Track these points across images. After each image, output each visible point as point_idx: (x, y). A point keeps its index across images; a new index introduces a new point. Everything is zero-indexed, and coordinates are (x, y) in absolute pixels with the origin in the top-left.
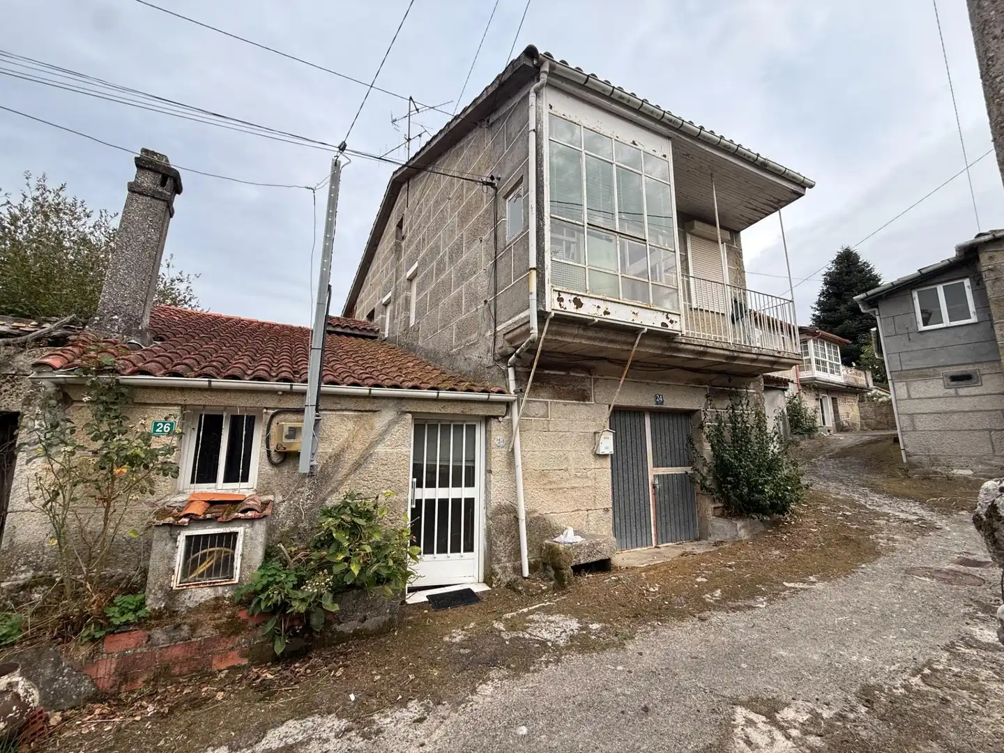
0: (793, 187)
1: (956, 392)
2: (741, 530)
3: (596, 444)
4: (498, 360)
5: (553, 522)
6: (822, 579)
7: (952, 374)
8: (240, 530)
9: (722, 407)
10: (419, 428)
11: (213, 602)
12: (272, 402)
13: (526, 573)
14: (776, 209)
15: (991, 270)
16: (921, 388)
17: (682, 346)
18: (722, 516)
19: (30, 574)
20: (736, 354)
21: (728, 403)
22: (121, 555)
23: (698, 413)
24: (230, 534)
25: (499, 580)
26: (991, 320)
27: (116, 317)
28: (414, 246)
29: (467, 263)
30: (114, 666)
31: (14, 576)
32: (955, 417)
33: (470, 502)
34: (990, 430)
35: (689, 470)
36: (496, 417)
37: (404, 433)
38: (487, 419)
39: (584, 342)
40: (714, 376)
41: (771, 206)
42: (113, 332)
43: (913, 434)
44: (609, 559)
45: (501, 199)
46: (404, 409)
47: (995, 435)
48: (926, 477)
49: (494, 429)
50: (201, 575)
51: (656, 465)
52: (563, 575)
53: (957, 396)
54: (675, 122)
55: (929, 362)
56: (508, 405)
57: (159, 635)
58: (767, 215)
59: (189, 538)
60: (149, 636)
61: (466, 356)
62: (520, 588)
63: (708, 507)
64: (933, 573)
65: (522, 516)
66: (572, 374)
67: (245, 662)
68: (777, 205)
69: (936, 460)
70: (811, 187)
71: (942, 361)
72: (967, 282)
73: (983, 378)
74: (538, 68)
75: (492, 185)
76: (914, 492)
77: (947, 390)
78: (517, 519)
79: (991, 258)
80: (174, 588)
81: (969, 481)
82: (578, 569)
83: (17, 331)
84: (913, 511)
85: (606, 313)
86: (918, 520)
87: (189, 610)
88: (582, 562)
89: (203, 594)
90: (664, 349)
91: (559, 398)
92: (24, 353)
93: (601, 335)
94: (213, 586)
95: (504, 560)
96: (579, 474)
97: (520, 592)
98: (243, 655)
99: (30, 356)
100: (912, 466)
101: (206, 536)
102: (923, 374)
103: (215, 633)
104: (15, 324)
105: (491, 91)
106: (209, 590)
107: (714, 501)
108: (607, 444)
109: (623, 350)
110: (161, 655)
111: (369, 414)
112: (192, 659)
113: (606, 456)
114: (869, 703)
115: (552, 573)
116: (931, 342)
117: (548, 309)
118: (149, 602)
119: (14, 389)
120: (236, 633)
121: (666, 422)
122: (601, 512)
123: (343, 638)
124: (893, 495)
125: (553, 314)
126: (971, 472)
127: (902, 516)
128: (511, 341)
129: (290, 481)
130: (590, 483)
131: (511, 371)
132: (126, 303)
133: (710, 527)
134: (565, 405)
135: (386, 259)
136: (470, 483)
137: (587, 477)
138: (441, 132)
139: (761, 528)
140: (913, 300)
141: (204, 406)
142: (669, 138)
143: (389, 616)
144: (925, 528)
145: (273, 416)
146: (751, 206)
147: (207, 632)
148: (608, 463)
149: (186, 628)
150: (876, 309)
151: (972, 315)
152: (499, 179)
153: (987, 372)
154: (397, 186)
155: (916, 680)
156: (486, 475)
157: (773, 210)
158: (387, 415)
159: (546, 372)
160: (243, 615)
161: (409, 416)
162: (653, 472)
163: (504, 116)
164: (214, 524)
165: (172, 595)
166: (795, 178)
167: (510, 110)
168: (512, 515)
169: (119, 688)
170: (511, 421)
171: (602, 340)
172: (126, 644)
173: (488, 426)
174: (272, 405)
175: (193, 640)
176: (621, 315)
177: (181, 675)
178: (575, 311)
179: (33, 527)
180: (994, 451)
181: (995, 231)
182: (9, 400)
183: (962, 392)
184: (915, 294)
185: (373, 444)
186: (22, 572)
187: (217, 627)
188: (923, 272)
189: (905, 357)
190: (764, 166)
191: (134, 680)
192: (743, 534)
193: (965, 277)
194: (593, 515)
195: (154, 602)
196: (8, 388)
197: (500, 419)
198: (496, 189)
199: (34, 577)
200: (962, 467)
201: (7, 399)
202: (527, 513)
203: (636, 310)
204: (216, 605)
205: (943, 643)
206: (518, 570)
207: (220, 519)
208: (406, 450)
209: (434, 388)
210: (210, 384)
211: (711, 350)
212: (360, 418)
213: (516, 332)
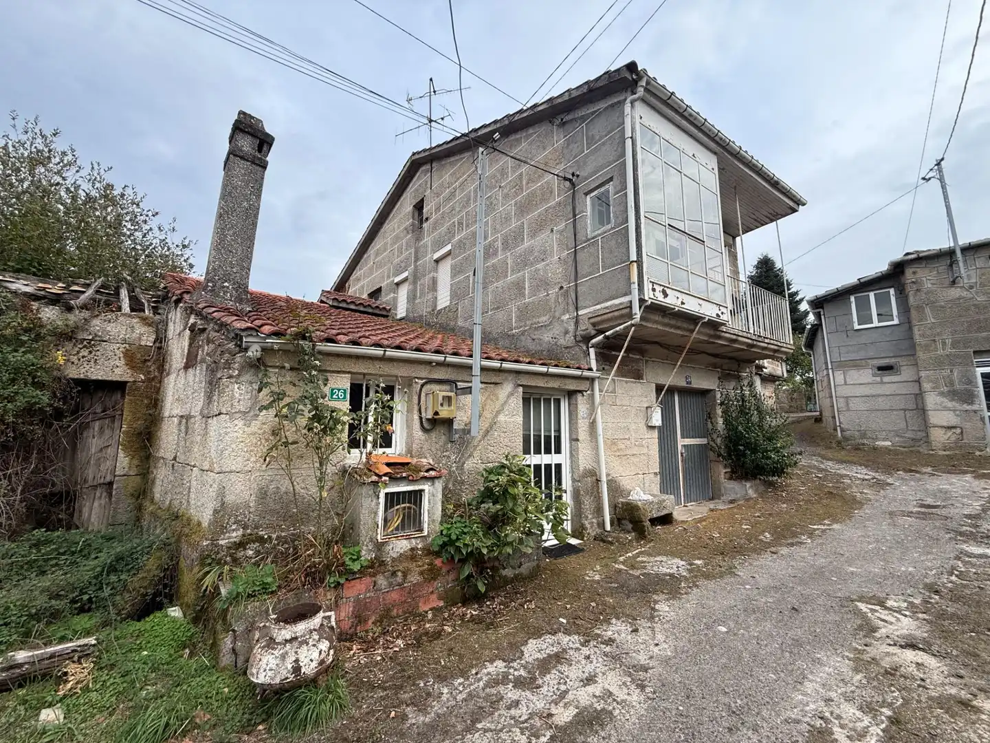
0: (791, 204)
1: (881, 380)
2: (750, 489)
3: (648, 418)
4: (580, 341)
5: (621, 484)
6: (835, 521)
7: (878, 365)
8: (426, 487)
9: (731, 388)
10: (526, 401)
11: (410, 553)
12: (424, 372)
13: (608, 527)
14: (772, 221)
15: (913, 282)
16: (855, 376)
17: (723, 334)
18: (731, 478)
19: (240, 532)
20: (755, 343)
21: (733, 384)
22: (311, 514)
23: (712, 393)
24: (415, 492)
25: (589, 534)
26: (909, 322)
27: (226, 284)
28: (444, 229)
29: (531, 250)
30: (351, 609)
31: (227, 535)
32: (880, 399)
33: (558, 466)
34: (905, 410)
35: (703, 441)
36: (580, 392)
37: (516, 403)
38: (571, 394)
39: (660, 327)
40: (727, 361)
41: (769, 218)
42: (227, 300)
43: (847, 414)
44: (671, 514)
45: (580, 196)
46: (519, 382)
47: (908, 414)
48: (857, 448)
49: (579, 402)
50: (397, 529)
51: (683, 437)
52: (644, 526)
53: (882, 383)
54: (724, 141)
55: (862, 355)
56: (592, 380)
57: (382, 581)
58: (763, 225)
59: (387, 494)
60: (375, 582)
61: (534, 337)
62: (610, 539)
63: (722, 471)
64: (910, 514)
65: (604, 479)
66: (631, 355)
67: (441, 604)
68: (774, 217)
69: (865, 434)
70: (804, 204)
71: (871, 354)
72: (892, 291)
73: (902, 368)
74: (635, 83)
75: (570, 180)
76: (855, 459)
77: (874, 378)
78: (598, 481)
79: (914, 273)
80: (380, 541)
81: (890, 450)
82: (654, 521)
83: (42, 293)
84: (862, 473)
85: (683, 303)
86: (873, 479)
87: (394, 560)
88: (655, 516)
89: (401, 546)
90: (711, 336)
91: (623, 376)
92: (100, 318)
93: (673, 322)
94: (408, 538)
95: (590, 516)
96: (637, 443)
97: (611, 543)
98: (440, 598)
99: (105, 321)
100: (846, 439)
101: (398, 493)
102: (856, 365)
103: (420, 579)
104: (40, 285)
105: (575, 94)
106: (405, 542)
107: (725, 467)
108: (657, 419)
109: (683, 336)
110: (384, 599)
111: (492, 386)
112: (405, 602)
113: (655, 427)
114: (937, 592)
115: (630, 526)
116: (864, 339)
117: (646, 298)
118: (363, 553)
119: (92, 356)
120: (434, 579)
121: (690, 400)
122: (652, 476)
123: (507, 581)
124: (842, 462)
125: (650, 301)
126: (890, 443)
127: (859, 476)
128: (594, 325)
129: (438, 446)
130: (645, 450)
131: (592, 351)
132: (234, 270)
133: (722, 488)
134: (626, 382)
135: (397, 238)
136: (558, 451)
137: (643, 446)
138: (495, 122)
139: (762, 488)
140: (850, 303)
141: (364, 375)
142: (715, 153)
143: (536, 562)
144: (881, 485)
145: (422, 386)
146: (754, 217)
147: (414, 578)
148: (655, 434)
149: (400, 574)
150: (821, 310)
151: (895, 318)
152: (578, 176)
153: (905, 363)
154: (416, 165)
155: (954, 578)
156: (570, 443)
157: (768, 220)
158: (508, 388)
159: (614, 353)
160: (438, 562)
161: (521, 389)
162: (682, 442)
163: (583, 119)
164: (405, 483)
165: (379, 547)
166: (794, 196)
167: (595, 112)
168: (594, 478)
169: (356, 629)
170: (593, 395)
171: (672, 326)
172: (358, 589)
173: (573, 401)
174: (423, 374)
175: (405, 585)
176: (692, 306)
177: (398, 616)
178: (663, 300)
179: (239, 487)
180: (907, 426)
181: (917, 251)
182: (88, 367)
183: (886, 379)
184: (852, 299)
185: (498, 413)
186: (234, 530)
187: (421, 573)
188: (862, 281)
189: (843, 350)
190: (776, 184)
191: (366, 621)
192: (751, 492)
193: (890, 287)
194: (647, 478)
195: (367, 554)
196: (86, 354)
197: (585, 393)
198: (573, 185)
199: (244, 535)
200: (884, 440)
201: (85, 366)
202: (608, 475)
203: (701, 302)
204: (412, 555)
205: (952, 555)
206: (602, 525)
207: (411, 478)
208: (520, 419)
209: (542, 364)
210: (384, 354)
211: (740, 339)
212: (485, 389)
213: (605, 316)
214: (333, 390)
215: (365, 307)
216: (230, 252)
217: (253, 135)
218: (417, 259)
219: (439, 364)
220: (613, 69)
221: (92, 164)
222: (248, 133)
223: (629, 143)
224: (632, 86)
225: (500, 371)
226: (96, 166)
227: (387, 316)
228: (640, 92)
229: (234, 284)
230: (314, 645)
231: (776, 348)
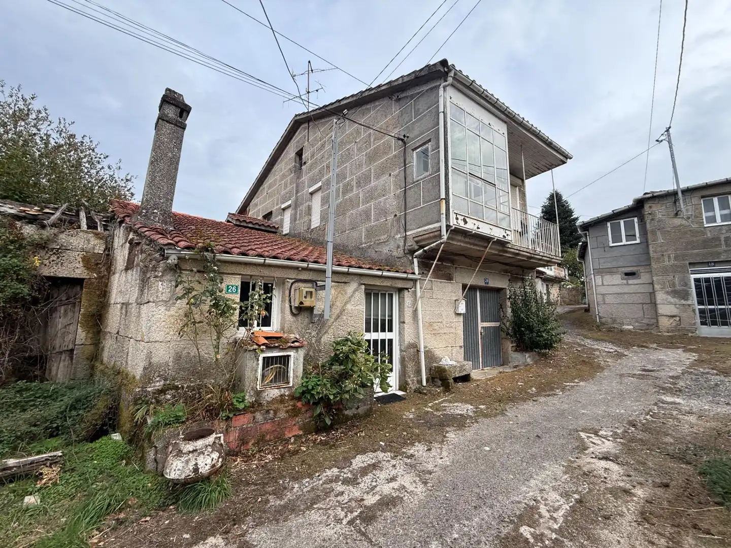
0: (562, 158)
1: (627, 283)
2: (528, 358)
3: (456, 308)
4: (407, 254)
5: (435, 353)
6: (582, 380)
7: (627, 272)
8: (292, 353)
9: (517, 287)
10: (368, 295)
11: (279, 398)
12: (293, 275)
13: (424, 383)
14: (549, 169)
15: (650, 214)
16: (609, 279)
17: (509, 249)
18: (516, 351)
19: (162, 383)
20: (532, 255)
21: (519, 284)
22: (212, 371)
23: (502, 292)
24: (284, 356)
25: (410, 388)
26: (647, 242)
27: (155, 211)
28: (317, 170)
29: (376, 188)
30: (237, 435)
31: (153, 384)
32: (626, 296)
33: (390, 341)
34: (643, 304)
35: (496, 324)
36: (407, 289)
37: (360, 296)
38: (400, 290)
39: (463, 244)
40: (515, 268)
41: (546, 167)
42: (156, 222)
43: (603, 306)
44: (469, 374)
45: (409, 151)
46: (362, 282)
47: (645, 306)
48: (610, 330)
49: (406, 296)
50: (271, 381)
51: (482, 321)
52: (449, 383)
53: (628, 284)
54: (511, 114)
55: (614, 264)
56: (415, 281)
57: (259, 416)
58: (543, 172)
59: (264, 358)
60: (254, 417)
61: (377, 250)
62: (425, 392)
63: (509, 346)
64: (634, 376)
65: (422, 350)
66: (444, 264)
67: (301, 433)
68: (550, 167)
69: (615, 321)
70: (571, 158)
71: (621, 264)
72: (636, 219)
73: (642, 274)
74: (447, 73)
75: (402, 140)
76: (606, 338)
77: (622, 281)
78: (418, 351)
79: (650, 207)
80: (259, 389)
81: (632, 332)
82: (456, 380)
83: (23, 214)
84: (610, 348)
85: (478, 228)
86: (615, 352)
87: (268, 402)
88: (457, 376)
89: (273, 393)
90: (500, 251)
91: (438, 279)
92: (65, 233)
93: (472, 241)
94: (279, 388)
95: (412, 376)
96: (447, 325)
97: (425, 394)
98: (300, 429)
99: (69, 235)
100: (603, 324)
101: (272, 357)
102: (610, 271)
103: (286, 415)
104: (21, 208)
105: (406, 79)
106: (276, 390)
107: (512, 342)
108: (462, 308)
109: (479, 250)
110: (260, 429)
111: (342, 284)
112: (275, 431)
113: (461, 314)
114: (634, 426)
115: (440, 383)
116: (616, 253)
117: (451, 224)
118: (247, 397)
119: (59, 260)
120: (297, 416)
121: (487, 295)
122: (458, 348)
123: (348, 418)
124: (597, 340)
125: (454, 226)
126: (632, 327)
127: (606, 350)
128: (417, 242)
129: (302, 326)
130: (453, 330)
131: (415, 260)
132: (162, 201)
133: (510, 358)
134: (441, 282)
135: (284, 176)
136: (390, 330)
137: (452, 327)
138: (352, 96)
139: (537, 357)
140: (607, 227)
141: (251, 276)
142: (505, 122)
143: (369, 406)
144: (620, 356)
145: (292, 284)
146: (536, 166)
147: (282, 415)
148: (461, 319)
149: (272, 412)
150: (587, 232)
151: (637, 239)
152: (408, 137)
153: (643, 271)
154: (297, 124)
155: (648, 417)
156: (399, 324)
157: (546, 169)
158: (353, 286)
159: (431, 262)
160: (299, 404)
161: (363, 287)
162: (481, 325)
163: (412, 97)
164: (277, 350)
165: (258, 393)
166: (563, 152)
167: (421, 92)
168: (416, 349)
169: (240, 448)
170: (415, 292)
171: (471, 244)
172: (243, 421)
173: (401, 295)
174: (293, 277)
175: (276, 419)
176: (485, 230)
177: (271, 440)
178: (463, 226)
179: (162, 352)
180: (644, 315)
181: (653, 192)
182: (56, 268)
183: (630, 282)
184: (609, 224)
185: (346, 303)
186: (157, 381)
187: (287, 412)
188: (615, 212)
189: (602, 261)
190: (550, 144)
191: (247, 443)
192: (529, 360)
193: (636, 216)
194: (455, 349)
195: (249, 398)
196: (55, 259)
197: (410, 290)
198: (405, 143)
199: (164, 385)
200: (628, 325)
201: (54, 267)
202: (425, 347)
203: (491, 227)
204: (281, 400)
205: (652, 403)
206: (420, 382)
207: (281, 347)
208: (363, 308)
209: (379, 270)
210: (265, 262)
211: (521, 253)
212: (338, 287)
213: (424, 236)
214: (228, 286)
215: (260, 225)
216: (159, 188)
217: (176, 106)
218: (297, 192)
219: (304, 269)
220: (432, 63)
221: (60, 119)
222: (172, 104)
223: (441, 115)
224: (444, 76)
225: (348, 274)
226: (62, 121)
227: (276, 233)
228: (450, 80)
229: (161, 210)
230: (208, 455)
231: (548, 259)
